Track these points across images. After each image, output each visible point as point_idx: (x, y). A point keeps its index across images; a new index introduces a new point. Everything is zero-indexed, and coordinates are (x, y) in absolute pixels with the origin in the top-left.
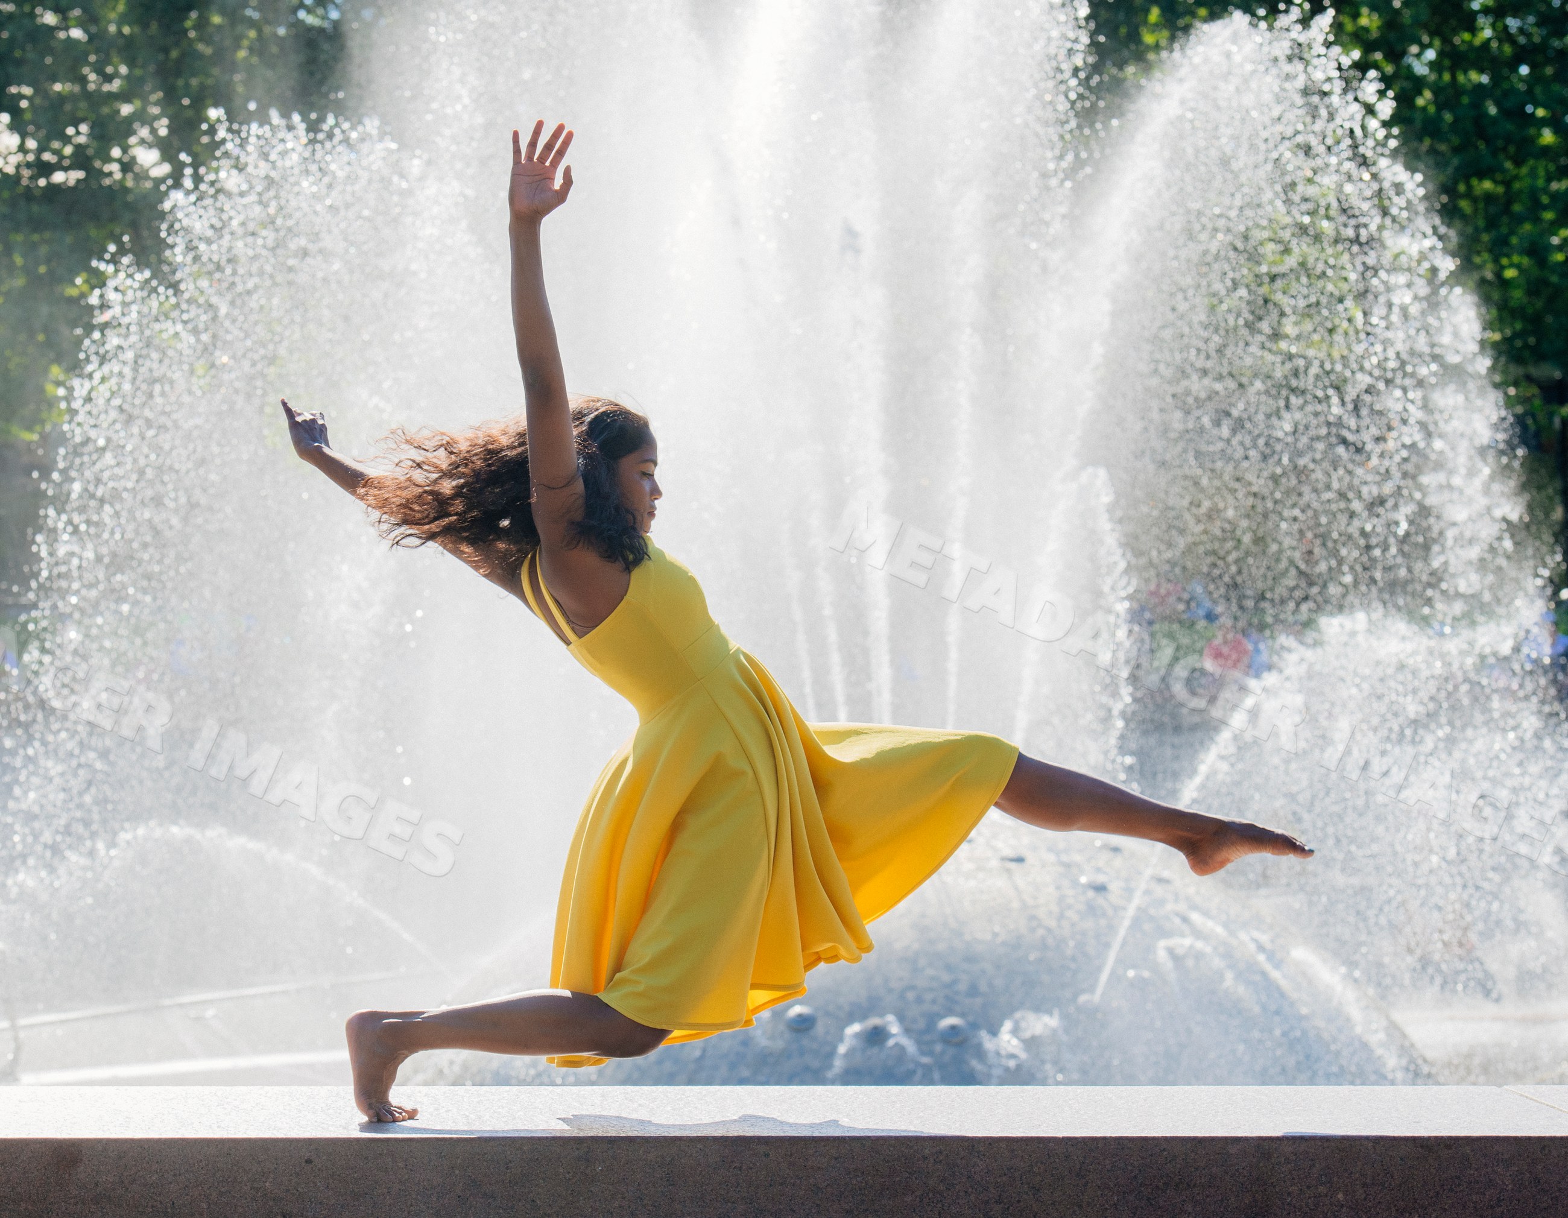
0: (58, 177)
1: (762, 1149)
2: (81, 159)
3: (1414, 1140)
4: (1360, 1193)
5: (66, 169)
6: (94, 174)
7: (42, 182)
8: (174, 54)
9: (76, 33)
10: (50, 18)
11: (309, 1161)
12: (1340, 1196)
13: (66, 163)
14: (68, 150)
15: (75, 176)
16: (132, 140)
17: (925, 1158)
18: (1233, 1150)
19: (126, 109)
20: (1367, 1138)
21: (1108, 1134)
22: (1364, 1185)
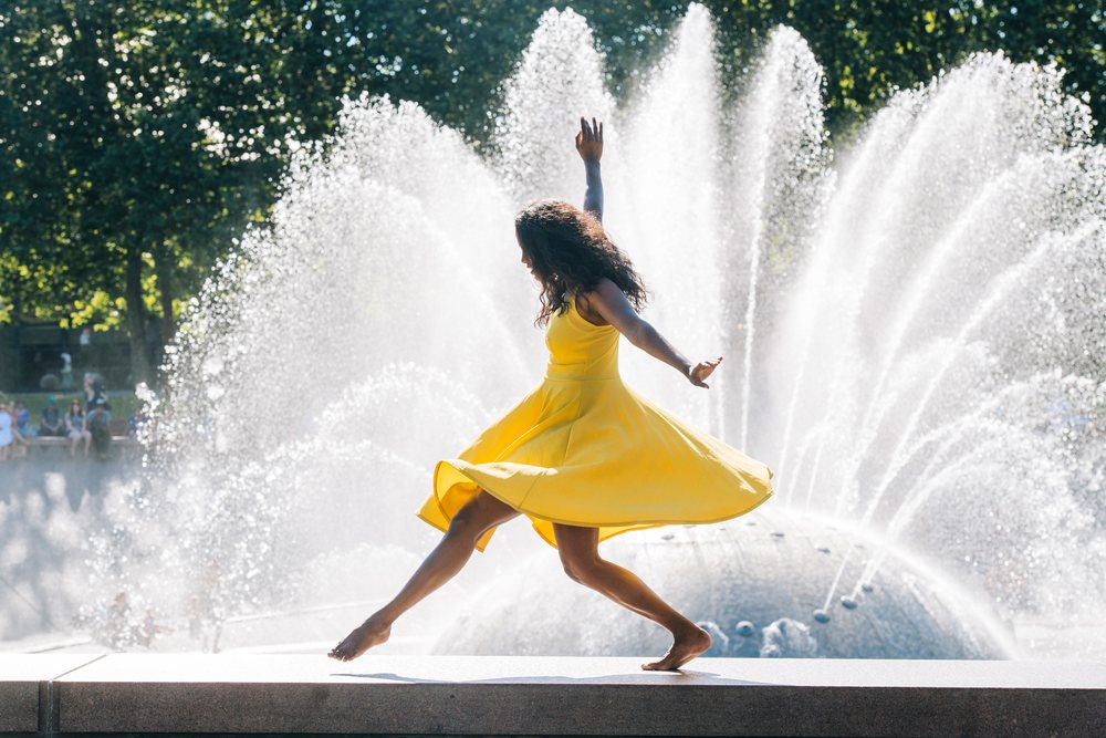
0: (245, 156)
1: (699, 692)
2: (258, 147)
3: (1055, 690)
4: (1026, 720)
5: (249, 152)
6: (265, 154)
7: (237, 159)
8: (310, 89)
9: (257, 77)
10: (240, 69)
11: (452, 696)
12: (1015, 721)
13: (250, 149)
14: (251, 141)
15: (254, 156)
16: (287, 136)
17: (788, 698)
18: (956, 695)
19: (283, 120)
20: (1030, 689)
21: (888, 686)
22: (1028, 715)
